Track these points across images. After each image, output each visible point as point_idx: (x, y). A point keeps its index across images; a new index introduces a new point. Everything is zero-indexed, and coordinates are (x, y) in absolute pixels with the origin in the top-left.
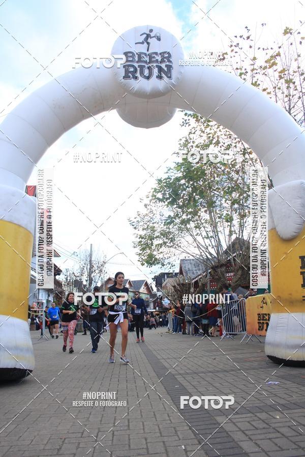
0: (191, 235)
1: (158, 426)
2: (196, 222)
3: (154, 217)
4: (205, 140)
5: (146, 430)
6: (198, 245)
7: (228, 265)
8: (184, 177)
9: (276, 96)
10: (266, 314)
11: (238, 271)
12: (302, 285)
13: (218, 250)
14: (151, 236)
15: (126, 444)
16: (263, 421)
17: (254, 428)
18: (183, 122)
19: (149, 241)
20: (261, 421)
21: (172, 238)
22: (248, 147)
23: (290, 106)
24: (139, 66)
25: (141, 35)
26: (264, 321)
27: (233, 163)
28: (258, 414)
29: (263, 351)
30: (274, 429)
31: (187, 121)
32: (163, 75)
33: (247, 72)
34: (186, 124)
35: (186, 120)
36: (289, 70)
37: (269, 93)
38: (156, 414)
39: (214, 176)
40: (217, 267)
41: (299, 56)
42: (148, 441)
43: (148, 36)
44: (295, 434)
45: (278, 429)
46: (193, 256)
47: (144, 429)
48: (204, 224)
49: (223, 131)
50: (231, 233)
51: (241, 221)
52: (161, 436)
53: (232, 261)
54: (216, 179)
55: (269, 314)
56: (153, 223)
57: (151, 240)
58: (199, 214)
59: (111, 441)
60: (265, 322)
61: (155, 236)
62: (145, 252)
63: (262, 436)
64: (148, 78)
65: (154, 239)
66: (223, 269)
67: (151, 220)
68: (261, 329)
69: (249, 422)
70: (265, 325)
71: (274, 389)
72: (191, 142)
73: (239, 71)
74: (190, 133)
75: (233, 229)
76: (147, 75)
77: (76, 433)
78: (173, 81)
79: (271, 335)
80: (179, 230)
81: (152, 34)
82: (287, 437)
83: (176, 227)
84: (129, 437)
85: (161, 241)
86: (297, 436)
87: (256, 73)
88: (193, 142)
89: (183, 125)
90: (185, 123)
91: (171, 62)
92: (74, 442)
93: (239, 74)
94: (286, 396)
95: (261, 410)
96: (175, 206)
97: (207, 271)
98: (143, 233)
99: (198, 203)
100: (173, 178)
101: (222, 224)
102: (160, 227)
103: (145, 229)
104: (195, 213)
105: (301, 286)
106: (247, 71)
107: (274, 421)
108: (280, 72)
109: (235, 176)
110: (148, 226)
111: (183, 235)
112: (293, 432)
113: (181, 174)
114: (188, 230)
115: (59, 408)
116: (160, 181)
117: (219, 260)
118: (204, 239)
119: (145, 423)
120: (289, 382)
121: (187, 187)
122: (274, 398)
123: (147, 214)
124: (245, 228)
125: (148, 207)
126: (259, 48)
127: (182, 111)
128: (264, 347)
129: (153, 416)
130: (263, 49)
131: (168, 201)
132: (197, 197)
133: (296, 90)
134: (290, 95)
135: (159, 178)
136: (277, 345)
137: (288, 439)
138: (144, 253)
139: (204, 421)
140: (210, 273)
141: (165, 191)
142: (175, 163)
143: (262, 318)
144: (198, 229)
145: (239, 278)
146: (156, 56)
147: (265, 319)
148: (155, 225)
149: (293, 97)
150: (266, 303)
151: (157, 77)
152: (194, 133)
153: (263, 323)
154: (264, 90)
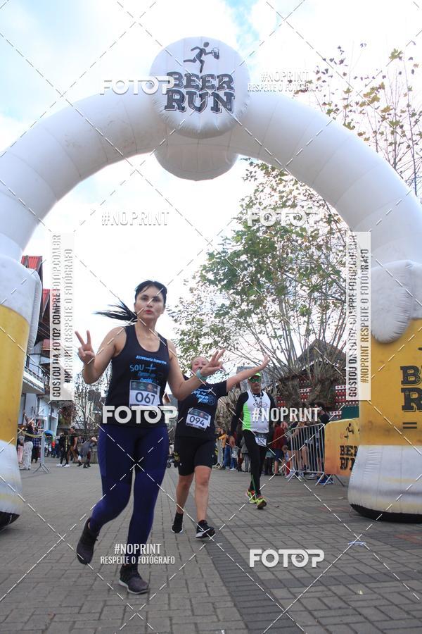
0: (253, 333)
1: (190, 601)
2: (260, 316)
3: (203, 306)
4: (277, 202)
5: (172, 605)
6: (262, 348)
7: (302, 376)
8: (246, 252)
9: (377, 144)
10: (352, 447)
11: (316, 385)
12: (403, 406)
13: (289, 356)
14: (197, 333)
15: (142, 626)
16: (339, 598)
17: (326, 608)
18: (247, 175)
19: (194, 340)
20: (336, 598)
21: (226, 336)
22: (336, 213)
23: (395, 159)
24: (187, 93)
25: (192, 50)
26: (348, 456)
27: (313, 234)
28: (333, 588)
29: (346, 498)
30: (355, 609)
31: (253, 174)
32: (221, 107)
33: (337, 110)
34: (252, 177)
35: (251, 173)
36: (395, 110)
37: (367, 139)
38: (188, 582)
39: (287, 252)
40: (287, 379)
41: (410, 89)
42: (174, 622)
43: (202, 52)
44: (382, 617)
45: (359, 610)
46: (254, 362)
47: (169, 604)
48: (271, 319)
49: (301, 188)
50: (308, 332)
51: (322, 317)
52: (193, 615)
53: (309, 371)
54: (290, 255)
55: (356, 447)
56: (201, 315)
57: (197, 338)
58: (264, 304)
59: (120, 621)
60: (350, 457)
61: (202, 333)
62: (188, 354)
63: (337, 620)
64: (200, 109)
65: (201, 337)
66: (296, 382)
67: (199, 310)
68: (344, 466)
69: (319, 599)
70: (350, 462)
71: (358, 552)
72: (258, 204)
73: (327, 107)
74: (257, 190)
75: (311, 327)
76: (199, 106)
77: (72, 607)
78: (234, 115)
79: (357, 476)
80: (236, 325)
81: (208, 50)
82: (371, 622)
83: (233, 321)
84: (147, 615)
85: (210, 341)
86: (386, 621)
87: (351, 111)
88: (260, 203)
89: (247, 179)
90: (250, 176)
91: (232, 88)
92: (68, 620)
93: (327, 111)
94: (373, 563)
95: (337, 581)
96: (232, 291)
97: (274, 384)
98: (186, 328)
99: (263, 288)
100: (230, 251)
101: (296, 319)
102: (210, 320)
103: (190, 322)
104: (259, 303)
105: (401, 407)
106: (338, 107)
107: (356, 597)
108: (383, 111)
109: (317, 254)
110: (194, 318)
111: (241, 332)
112: (382, 615)
113: (241, 246)
114: (249, 326)
115: (51, 569)
116: (211, 255)
117: (290, 369)
118: (270, 339)
119: (172, 596)
120: (379, 543)
121: (249, 265)
122: (357, 565)
123: (192, 303)
124: (327, 327)
125: (195, 292)
126: (356, 77)
127: (246, 160)
128: (347, 492)
129: (184, 585)
130: (362, 79)
131: (223, 283)
132: (263, 280)
133: (404, 136)
134: (395, 143)
135: (211, 252)
136: (366, 490)
137: (373, 625)
138: (187, 356)
139: (255, 595)
140: (277, 387)
141: (218, 270)
142: (234, 231)
143: (346, 452)
144: (262, 325)
145: (318, 396)
146: (211, 80)
147: (350, 453)
148: (203, 317)
149: (399, 145)
150: (352, 431)
151: (212, 109)
152: (262, 191)
153: (348, 459)
154: (360, 134)
